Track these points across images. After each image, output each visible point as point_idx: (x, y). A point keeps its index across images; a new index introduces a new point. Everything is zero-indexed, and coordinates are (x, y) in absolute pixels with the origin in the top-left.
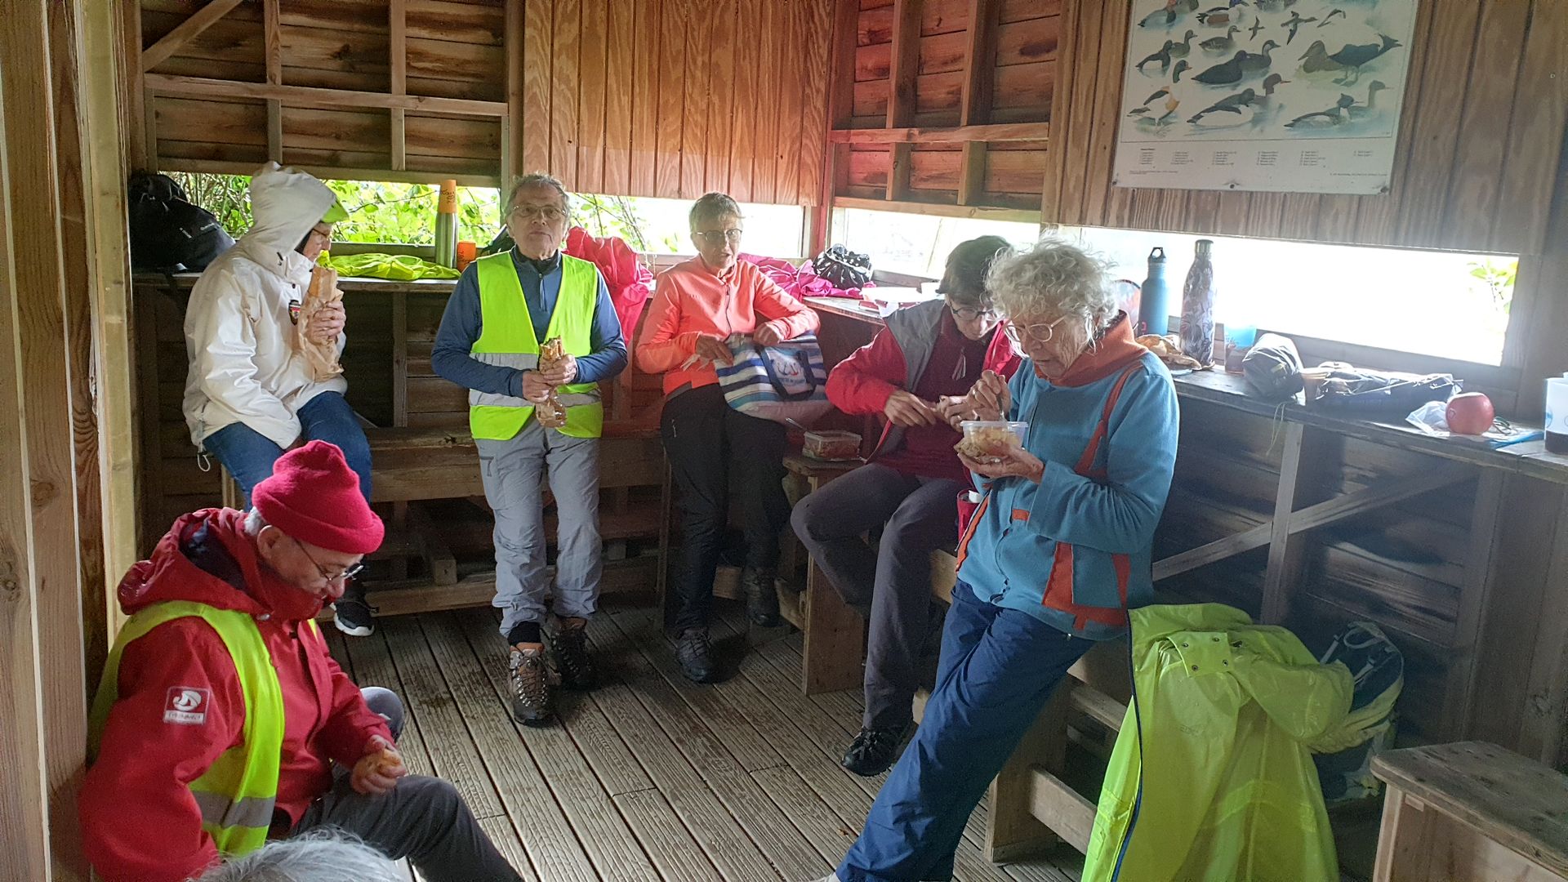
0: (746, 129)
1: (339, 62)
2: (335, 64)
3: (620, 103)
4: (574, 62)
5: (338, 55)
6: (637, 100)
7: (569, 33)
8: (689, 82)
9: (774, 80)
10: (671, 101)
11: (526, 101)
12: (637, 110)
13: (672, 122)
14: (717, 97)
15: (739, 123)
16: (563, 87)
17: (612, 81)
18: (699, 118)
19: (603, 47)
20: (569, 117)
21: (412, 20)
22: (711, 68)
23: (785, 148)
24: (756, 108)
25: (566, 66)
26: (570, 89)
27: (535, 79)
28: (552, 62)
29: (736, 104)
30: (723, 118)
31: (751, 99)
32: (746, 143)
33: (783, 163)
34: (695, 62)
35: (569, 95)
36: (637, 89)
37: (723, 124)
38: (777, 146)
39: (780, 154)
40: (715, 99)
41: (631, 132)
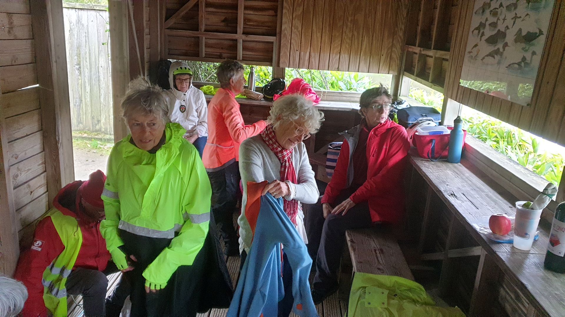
0: (368, 45)
1: (224, 23)
2: (223, 24)
3: (317, 35)
4: (300, 22)
5: (223, 21)
6: (323, 34)
7: (299, 11)
8: (345, 27)
9: (381, 25)
10: (337, 34)
11: (282, 36)
12: (323, 38)
13: (337, 42)
14: (356, 33)
15: (365, 42)
16: (296, 30)
17: (314, 28)
18: (348, 41)
19: (312, 15)
20: (297, 42)
21: (246, 8)
22: (355, 22)
23: (384, 52)
24: (373, 36)
25: (298, 23)
26: (299, 32)
27: (286, 28)
28: (292, 22)
29: (364, 35)
30: (358, 41)
31: (371, 33)
32: (367, 50)
33: (383, 58)
34: (348, 20)
35: (298, 33)
36: (324, 30)
37: (358, 43)
38: (381, 51)
39: (382, 54)
40: (356, 34)
41: (321, 46)
